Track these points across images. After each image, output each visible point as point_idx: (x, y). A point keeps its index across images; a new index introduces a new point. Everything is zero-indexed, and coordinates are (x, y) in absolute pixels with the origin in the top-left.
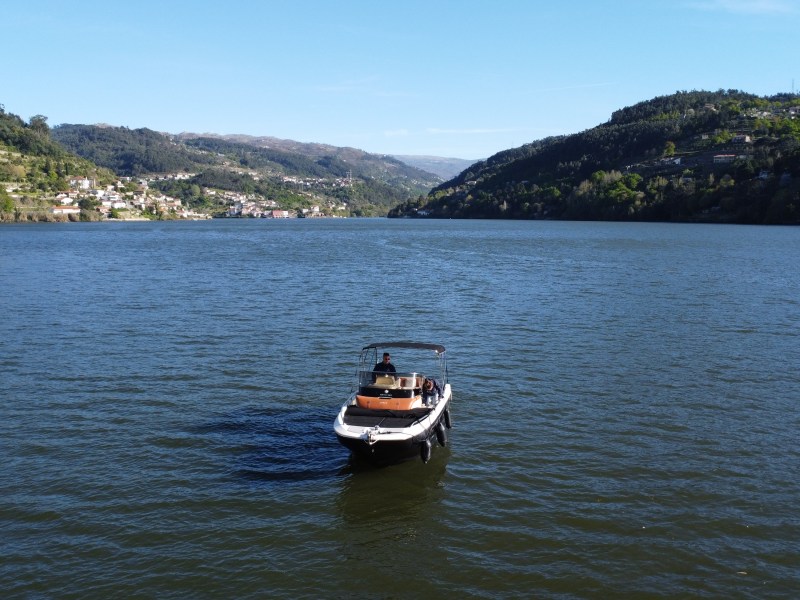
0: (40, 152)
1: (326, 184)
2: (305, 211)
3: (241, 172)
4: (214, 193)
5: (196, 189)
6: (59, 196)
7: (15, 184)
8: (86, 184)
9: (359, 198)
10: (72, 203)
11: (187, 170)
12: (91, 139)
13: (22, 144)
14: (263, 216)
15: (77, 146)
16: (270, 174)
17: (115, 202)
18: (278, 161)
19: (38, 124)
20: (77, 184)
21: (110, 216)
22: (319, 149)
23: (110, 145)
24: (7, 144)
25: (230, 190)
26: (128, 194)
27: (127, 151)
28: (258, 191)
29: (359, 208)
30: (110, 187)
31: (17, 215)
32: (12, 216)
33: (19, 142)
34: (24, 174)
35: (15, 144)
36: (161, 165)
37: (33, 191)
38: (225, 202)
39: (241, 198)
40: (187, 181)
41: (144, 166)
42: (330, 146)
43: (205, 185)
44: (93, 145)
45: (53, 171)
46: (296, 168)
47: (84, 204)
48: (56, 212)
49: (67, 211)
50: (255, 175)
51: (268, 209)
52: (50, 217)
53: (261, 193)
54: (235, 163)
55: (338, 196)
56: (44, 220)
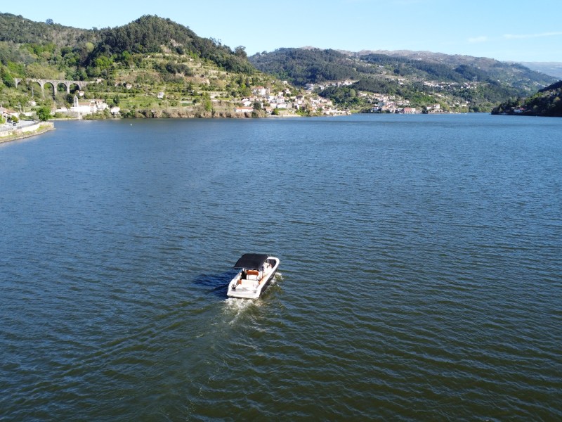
0: (239, 71)
1: (455, 86)
2: (428, 108)
3: (393, 78)
4: (365, 95)
5: (353, 92)
6: (243, 100)
7: (217, 93)
8: (263, 91)
9: (480, 98)
10: (250, 105)
11: (352, 78)
12: (294, 58)
13: (228, 66)
14: (397, 112)
15: (284, 63)
16: (415, 80)
17: (279, 104)
18: (424, 70)
19: (240, 52)
20: (257, 92)
21: (273, 114)
22: (460, 59)
23: (305, 62)
24: (219, 66)
25: (378, 92)
26: (292, 98)
27: (315, 66)
28: (398, 93)
29: (477, 105)
30: (281, 93)
31: (213, 113)
32: (210, 114)
33: (226, 65)
34: (224, 86)
35: (223, 66)
36: (335, 75)
37: (227, 97)
38: (371, 101)
39: (385, 98)
40: (349, 87)
41: (323, 76)
42: (470, 57)
43: (360, 90)
44: (294, 62)
45: (243, 84)
46: (437, 75)
47: (256, 106)
48: (238, 111)
49: (244, 111)
50: (402, 80)
51: (401, 106)
52: (233, 115)
53: (400, 95)
54: (390, 72)
55: (463, 96)
56: (229, 116)
